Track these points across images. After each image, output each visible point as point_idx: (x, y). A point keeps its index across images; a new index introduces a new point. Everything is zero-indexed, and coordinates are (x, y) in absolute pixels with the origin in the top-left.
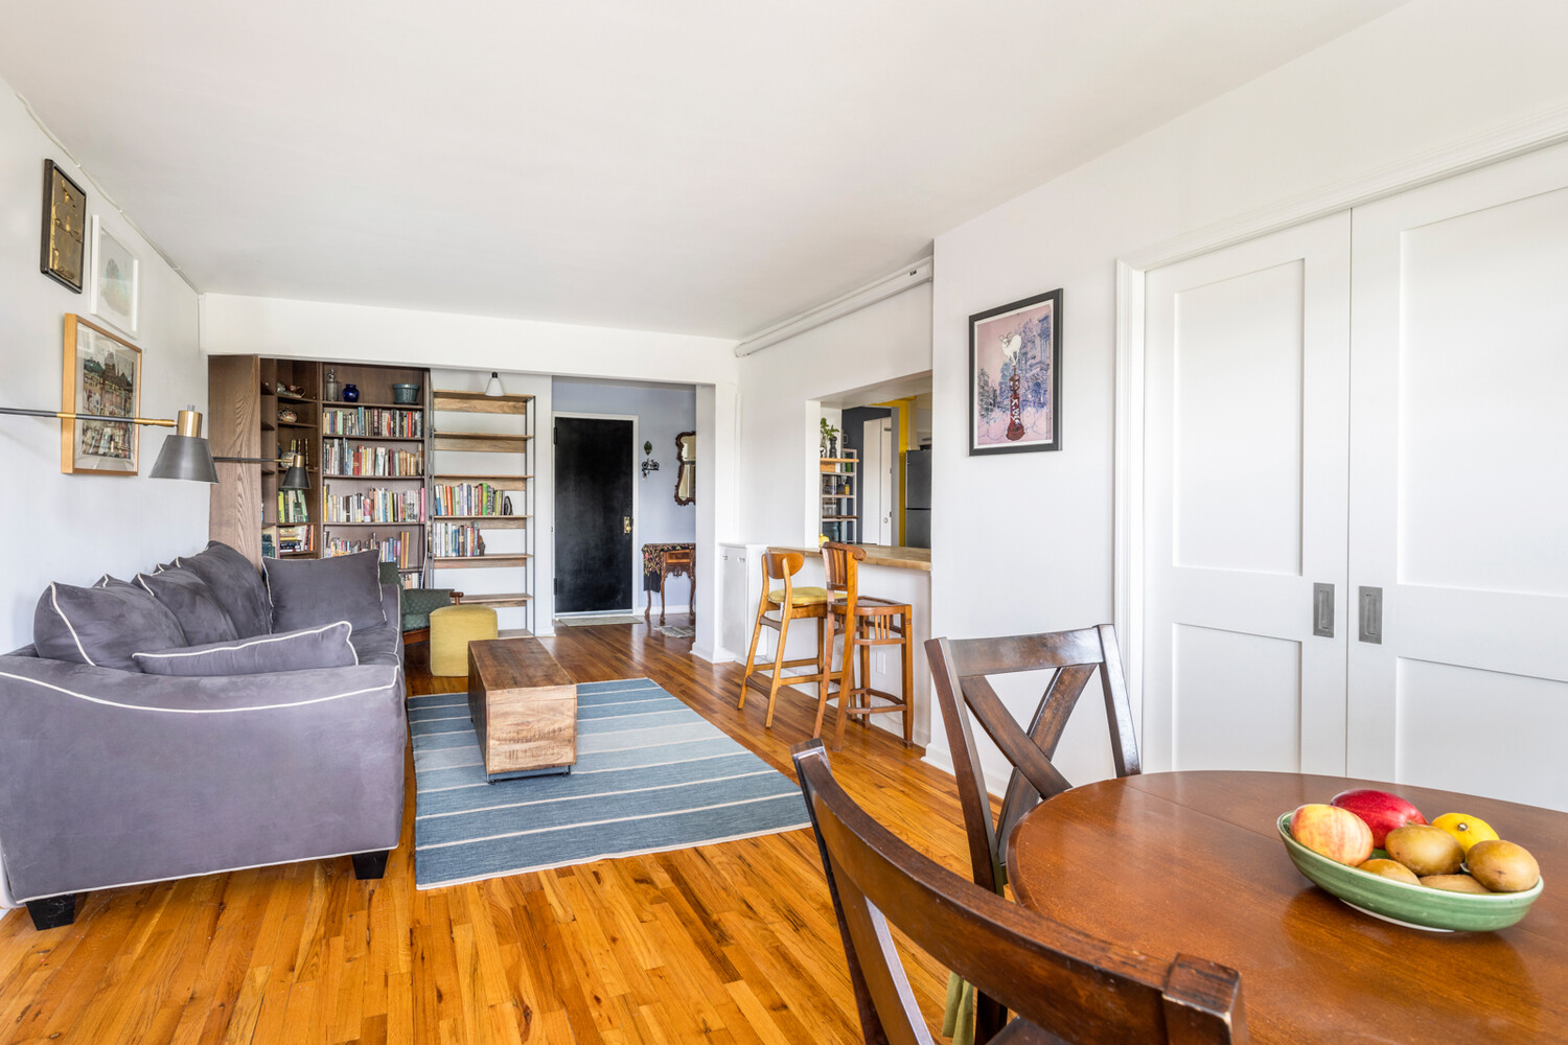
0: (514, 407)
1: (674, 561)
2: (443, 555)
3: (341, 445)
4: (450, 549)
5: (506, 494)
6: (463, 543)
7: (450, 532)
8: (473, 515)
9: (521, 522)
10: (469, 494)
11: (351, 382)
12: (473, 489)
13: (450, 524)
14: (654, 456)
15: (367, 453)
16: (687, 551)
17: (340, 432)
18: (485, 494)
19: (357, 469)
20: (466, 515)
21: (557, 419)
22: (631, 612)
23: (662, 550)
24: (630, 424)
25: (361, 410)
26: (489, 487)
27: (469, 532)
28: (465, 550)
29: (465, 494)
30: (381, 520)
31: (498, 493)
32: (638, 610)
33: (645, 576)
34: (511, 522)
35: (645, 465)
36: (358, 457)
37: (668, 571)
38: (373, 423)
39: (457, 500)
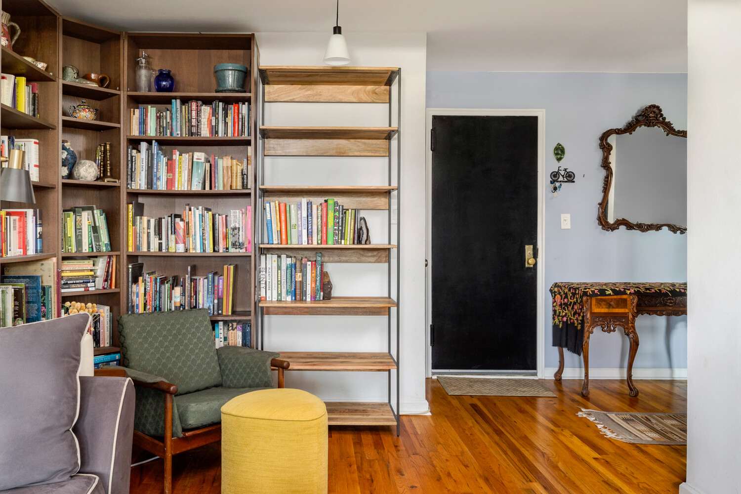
0: (374, 92)
1: (604, 310)
2: (275, 299)
3: (149, 149)
4: (284, 291)
5: (362, 214)
6: (301, 283)
7: (284, 267)
8: (315, 244)
9: (384, 254)
10: (310, 214)
11: (166, 67)
12: (314, 207)
13: (284, 256)
14: (566, 163)
15: (181, 159)
16: (624, 297)
17: (151, 131)
18: (331, 215)
19: (170, 182)
20: (305, 244)
21: (435, 118)
22: (536, 374)
23: (585, 294)
24: (533, 120)
25: (177, 103)
26: (336, 204)
27: (309, 268)
28: (303, 293)
29: (305, 214)
30: (198, 251)
31: (349, 213)
32: (545, 371)
33: (555, 327)
34: (370, 254)
35: (555, 176)
36: (170, 168)
37: (594, 324)
38: (190, 121)
39: (294, 221)
